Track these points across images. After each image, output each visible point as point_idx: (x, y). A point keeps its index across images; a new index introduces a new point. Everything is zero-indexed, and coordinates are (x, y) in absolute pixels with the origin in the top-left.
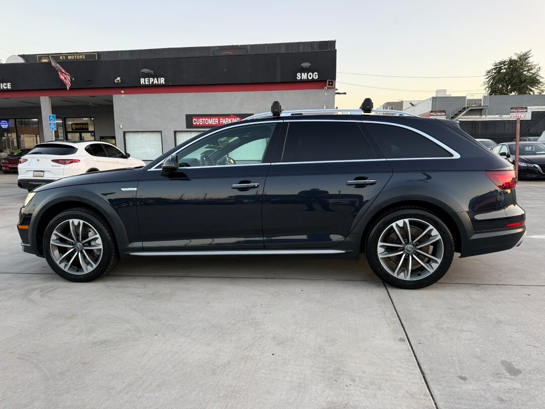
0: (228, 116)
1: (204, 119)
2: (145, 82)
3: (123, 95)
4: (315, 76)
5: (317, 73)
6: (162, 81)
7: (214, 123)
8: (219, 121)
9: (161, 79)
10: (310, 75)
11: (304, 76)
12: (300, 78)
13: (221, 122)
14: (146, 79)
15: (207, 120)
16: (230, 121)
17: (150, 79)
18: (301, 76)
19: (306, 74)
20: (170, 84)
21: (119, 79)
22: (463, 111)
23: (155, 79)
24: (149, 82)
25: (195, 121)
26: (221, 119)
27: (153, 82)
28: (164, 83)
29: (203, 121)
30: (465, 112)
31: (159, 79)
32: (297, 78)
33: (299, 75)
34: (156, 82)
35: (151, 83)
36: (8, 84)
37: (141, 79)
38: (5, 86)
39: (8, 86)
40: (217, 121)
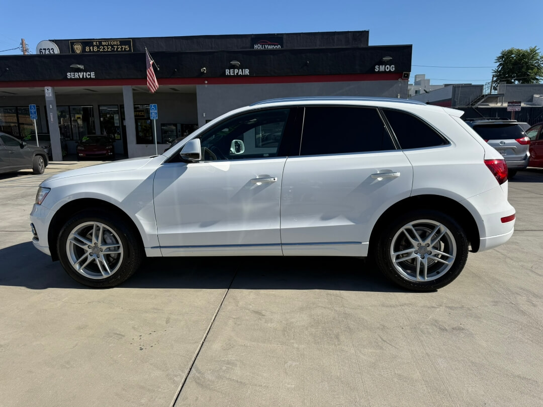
2: (230, 73)
3: (206, 86)
4: (392, 68)
5: (393, 66)
9: (246, 70)
10: (388, 68)
11: (382, 68)
12: (377, 70)
14: (231, 70)
17: (235, 70)
18: (379, 68)
19: (384, 66)
20: (255, 75)
21: (204, 69)
22: (482, 99)
23: (240, 70)
24: (234, 73)
27: (237, 74)
28: (248, 74)
30: (483, 100)
31: (244, 70)
32: (376, 70)
33: (377, 67)
34: (240, 73)
35: (235, 74)
36: (92, 73)
37: (226, 70)
38: (89, 75)
39: (92, 75)
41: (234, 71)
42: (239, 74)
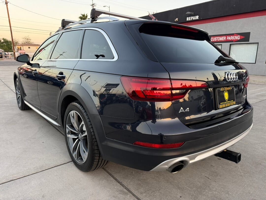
0: (232, 35)
1: (217, 38)
2: (189, 19)
6: (197, 17)
7: (223, 40)
8: (226, 38)
9: (197, 16)
13: (227, 38)
14: (190, 17)
15: (219, 38)
16: (233, 38)
20: (201, 19)
21: (177, 19)
23: (194, 17)
24: (191, 19)
25: (212, 39)
26: (228, 37)
27: (192, 19)
28: (198, 19)
29: (217, 39)
31: (196, 16)
40: (225, 39)
41: (191, 18)
42: (193, 19)
